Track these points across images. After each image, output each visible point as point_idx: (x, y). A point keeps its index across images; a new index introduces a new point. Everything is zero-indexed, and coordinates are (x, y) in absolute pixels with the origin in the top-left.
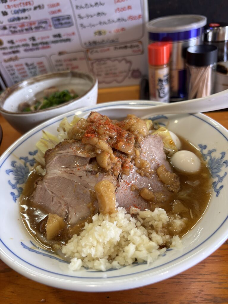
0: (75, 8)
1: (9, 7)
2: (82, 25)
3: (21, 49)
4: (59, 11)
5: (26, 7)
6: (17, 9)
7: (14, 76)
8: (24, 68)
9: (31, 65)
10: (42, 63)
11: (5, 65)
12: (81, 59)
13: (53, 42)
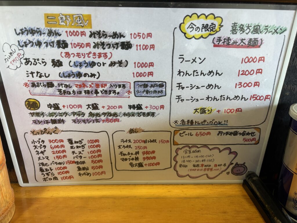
0: (176, 73)
1: (68, 54)
2: (179, 97)
3: (68, 119)
4: (151, 73)
5: (96, 60)
6: (81, 60)
7: (41, 155)
8: (62, 146)
9: (76, 142)
10: (97, 141)
11: (31, 137)
12: (162, 141)
13: (125, 114)
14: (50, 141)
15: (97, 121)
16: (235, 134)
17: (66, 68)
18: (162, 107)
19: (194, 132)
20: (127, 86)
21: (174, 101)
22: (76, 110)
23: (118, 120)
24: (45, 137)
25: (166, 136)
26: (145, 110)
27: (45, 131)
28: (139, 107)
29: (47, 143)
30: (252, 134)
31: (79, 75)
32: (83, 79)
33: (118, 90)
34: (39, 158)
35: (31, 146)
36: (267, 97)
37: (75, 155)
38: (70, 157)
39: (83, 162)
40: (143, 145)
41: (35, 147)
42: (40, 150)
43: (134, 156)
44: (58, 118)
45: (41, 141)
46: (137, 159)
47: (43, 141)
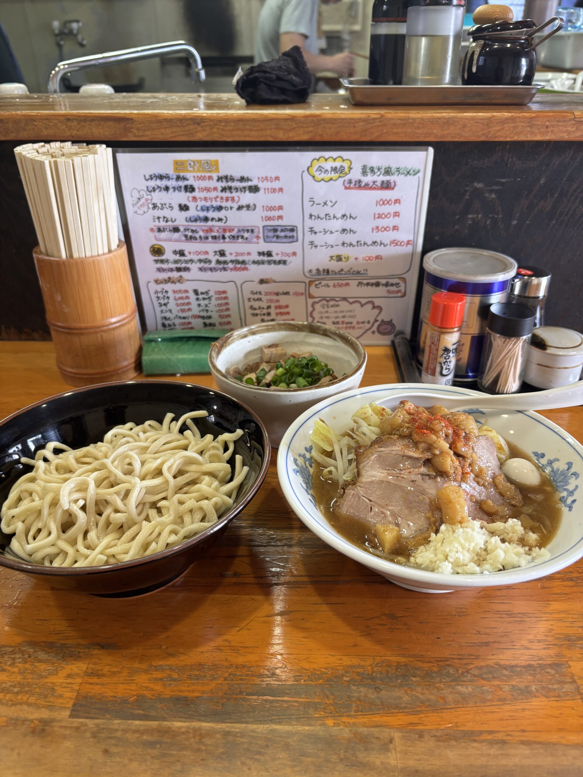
0: (307, 216)
1: (195, 199)
2: (312, 243)
3: (194, 267)
4: (280, 217)
5: (224, 204)
6: (208, 204)
7: (164, 308)
8: (187, 297)
9: (202, 293)
10: (224, 292)
11: (154, 287)
12: (297, 294)
13: (254, 262)
14: (174, 292)
15: (225, 269)
16: (377, 284)
17: (192, 212)
18: (294, 254)
19: (331, 283)
20: (256, 230)
21: (307, 247)
22: (202, 257)
23: (246, 269)
24: (169, 287)
25: (301, 288)
26: (275, 258)
27: (169, 280)
28: (269, 254)
29: (170, 294)
30: (397, 284)
31: (206, 219)
32: (210, 223)
33: (246, 235)
34: (162, 311)
35: (154, 296)
36: (408, 243)
37: (201, 308)
38: (196, 310)
39: (210, 317)
40: (275, 297)
41: (158, 298)
42: (162, 302)
43: (265, 311)
44: (183, 265)
45: (164, 291)
46: (269, 314)
47: (166, 292)
